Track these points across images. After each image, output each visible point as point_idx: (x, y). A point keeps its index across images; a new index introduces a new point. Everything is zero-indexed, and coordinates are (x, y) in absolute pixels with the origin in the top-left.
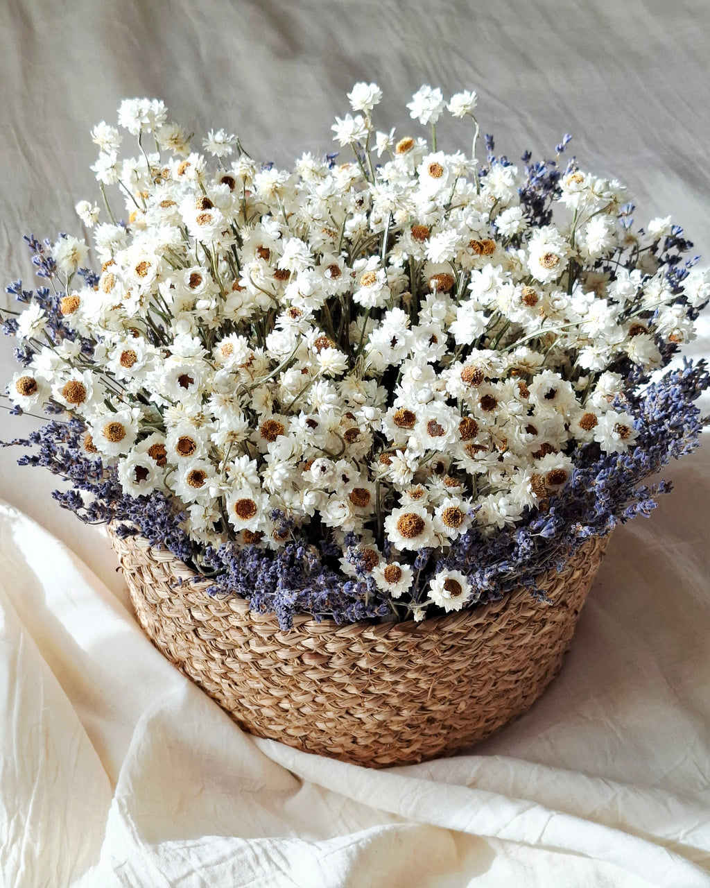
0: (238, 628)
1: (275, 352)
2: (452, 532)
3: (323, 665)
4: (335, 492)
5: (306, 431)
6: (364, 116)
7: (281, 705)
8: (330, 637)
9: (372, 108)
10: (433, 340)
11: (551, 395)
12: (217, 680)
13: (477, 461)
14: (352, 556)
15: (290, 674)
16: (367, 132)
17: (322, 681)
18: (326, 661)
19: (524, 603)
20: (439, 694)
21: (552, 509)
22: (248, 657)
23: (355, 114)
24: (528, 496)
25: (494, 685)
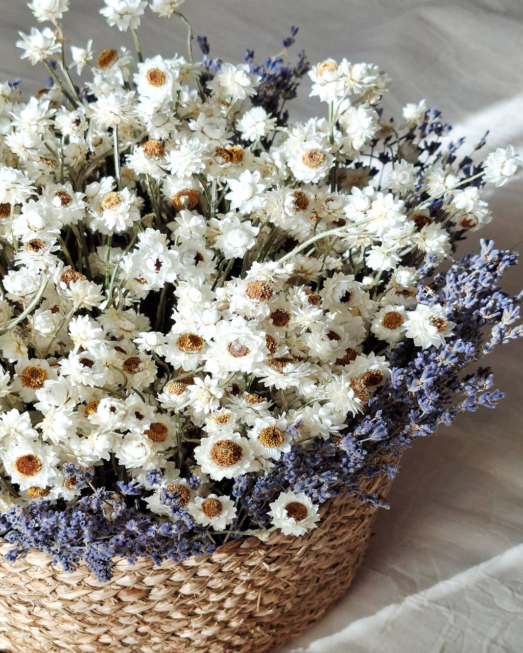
0: (40, 580)
1: (17, 294)
2: (274, 453)
3: (142, 599)
4: (129, 431)
5: (82, 372)
6: (53, 28)
7: (100, 640)
8: (148, 571)
9: (61, 16)
10: (199, 258)
11: (346, 298)
12: (27, 628)
13: (286, 375)
14: (167, 497)
15: (108, 613)
16: (60, 45)
17: (143, 613)
18: (145, 595)
19: (346, 504)
20: (267, 601)
21: (379, 412)
22: (58, 605)
23: (41, 26)
24: (350, 402)
25: (317, 581)
